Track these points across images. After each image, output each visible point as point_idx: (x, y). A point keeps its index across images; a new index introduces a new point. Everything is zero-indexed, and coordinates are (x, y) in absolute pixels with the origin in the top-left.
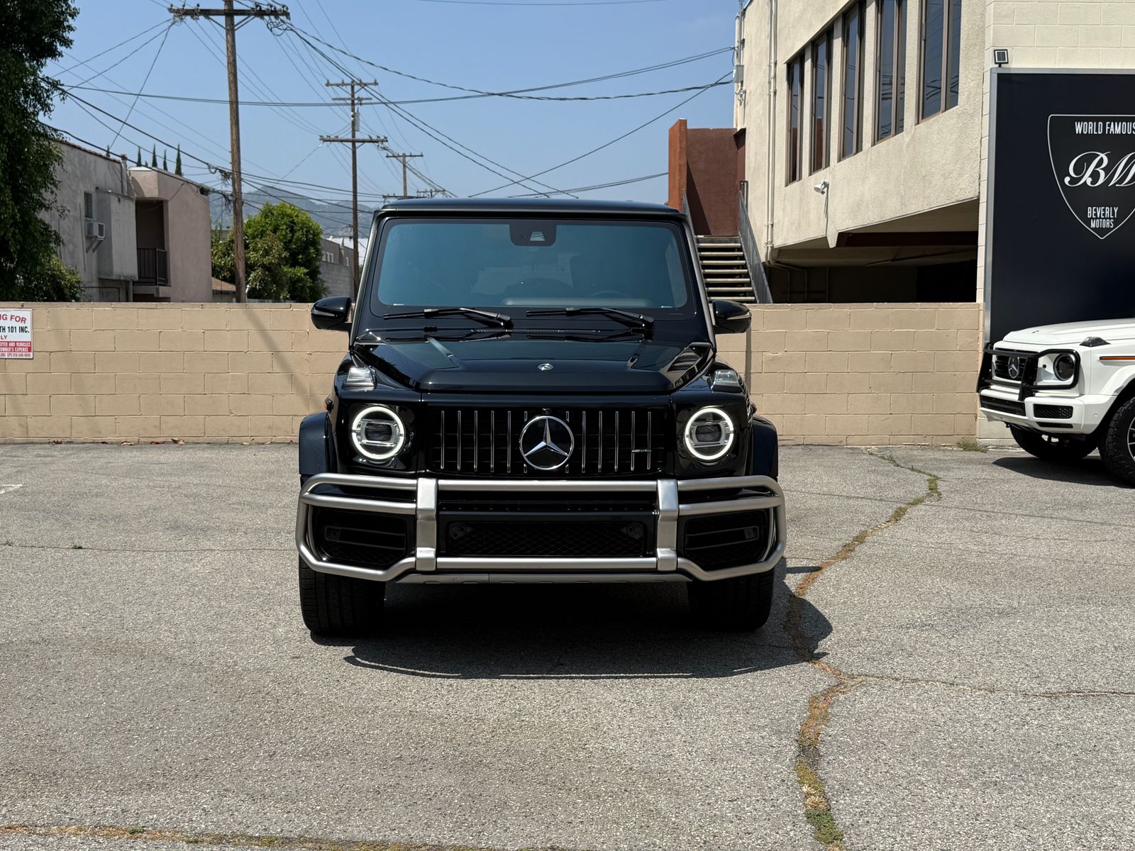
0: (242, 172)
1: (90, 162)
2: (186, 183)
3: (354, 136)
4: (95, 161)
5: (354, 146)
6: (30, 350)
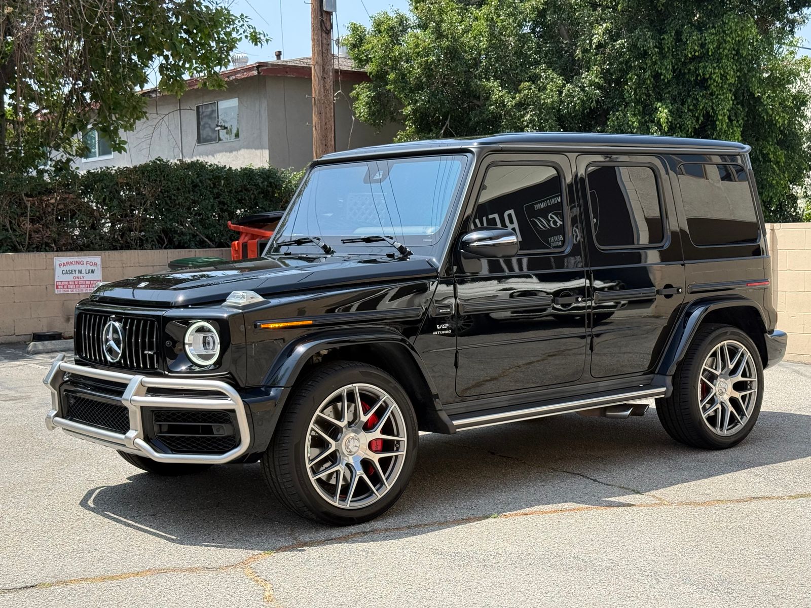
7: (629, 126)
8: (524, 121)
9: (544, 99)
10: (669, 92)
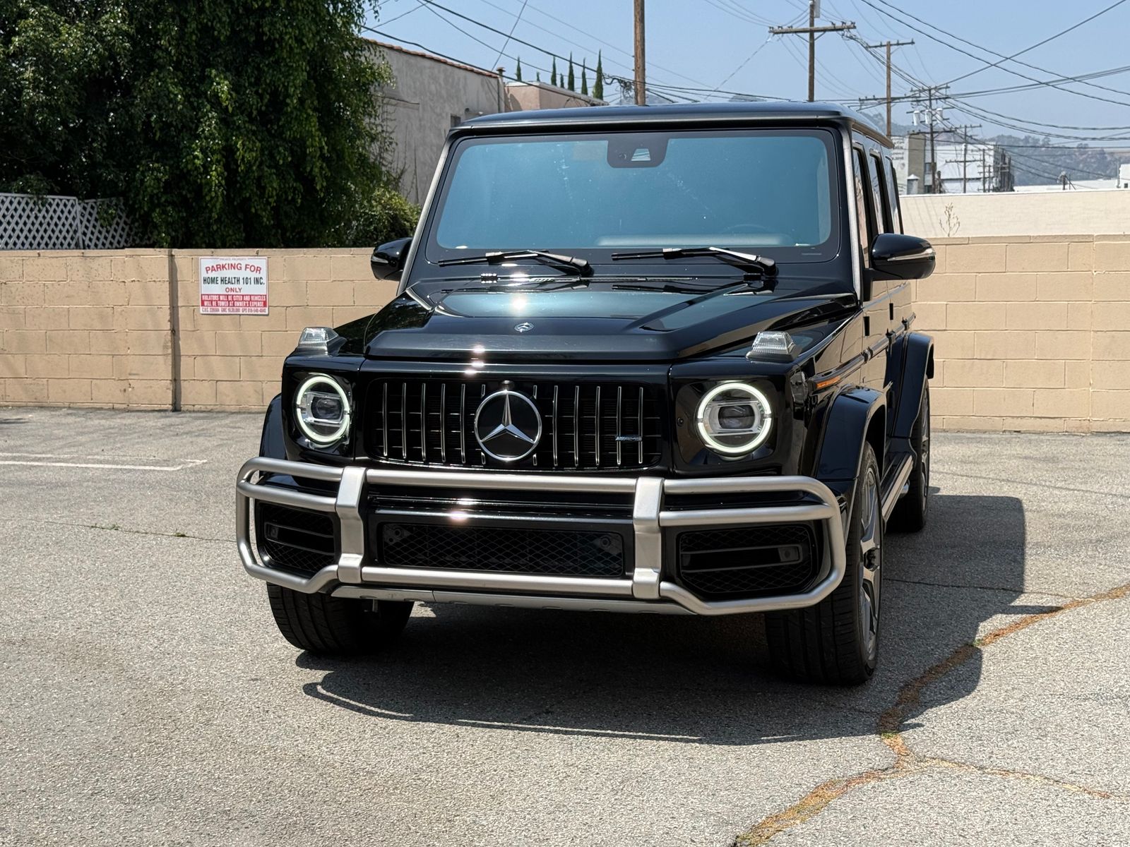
0: (647, 81)
1: (459, 79)
2: (572, 99)
3: (812, 24)
4: (465, 78)
5: (812, 37)
6: (265, 304)
7: (170, 101)
8: (23, 79)
9: (56, 49)
10: (220, 56)
